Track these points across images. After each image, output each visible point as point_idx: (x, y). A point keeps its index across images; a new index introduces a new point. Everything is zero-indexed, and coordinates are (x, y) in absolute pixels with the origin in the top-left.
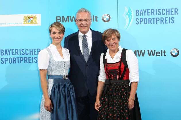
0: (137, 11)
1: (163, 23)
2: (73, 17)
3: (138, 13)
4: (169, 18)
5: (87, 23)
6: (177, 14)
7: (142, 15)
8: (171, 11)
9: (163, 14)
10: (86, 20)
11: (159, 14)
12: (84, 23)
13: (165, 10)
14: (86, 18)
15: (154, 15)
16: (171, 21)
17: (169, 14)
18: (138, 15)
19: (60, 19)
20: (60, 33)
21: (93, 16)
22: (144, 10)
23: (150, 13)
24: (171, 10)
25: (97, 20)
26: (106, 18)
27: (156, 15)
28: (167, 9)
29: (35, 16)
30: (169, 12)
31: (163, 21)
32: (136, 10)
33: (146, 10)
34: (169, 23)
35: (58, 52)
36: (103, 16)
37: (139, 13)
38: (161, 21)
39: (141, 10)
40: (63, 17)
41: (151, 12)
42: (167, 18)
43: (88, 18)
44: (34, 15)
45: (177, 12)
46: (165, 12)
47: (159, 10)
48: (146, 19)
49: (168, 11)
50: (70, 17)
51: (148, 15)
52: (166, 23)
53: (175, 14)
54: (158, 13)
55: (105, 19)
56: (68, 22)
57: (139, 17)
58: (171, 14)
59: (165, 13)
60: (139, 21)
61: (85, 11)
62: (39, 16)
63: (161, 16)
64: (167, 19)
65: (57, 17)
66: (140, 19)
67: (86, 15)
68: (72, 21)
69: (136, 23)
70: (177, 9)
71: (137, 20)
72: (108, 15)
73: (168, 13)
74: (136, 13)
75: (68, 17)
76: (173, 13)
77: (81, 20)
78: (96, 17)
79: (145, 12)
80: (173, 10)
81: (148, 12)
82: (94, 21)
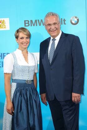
2: (42, 20)
5: (56, 27)
10: (55, 24)
12: (53, 27)
14: (54, 22)
19: (28, 23)
20: (27, 38)
21: (62, 19)
25: (65, 23)
26: (74, 20)
29: (4, 21)
35: (23, 57)
36: (71, 18)
40: (31, 21)
43: (56, 22)
44: (2, 19)
50: (38, 20)
56: (37, 25)
61: (53, 15)
62: (7, 21)
65: (25, 21)
67: (54, 19)
68: (40, 25)
72: (76, 17)
75: (36, 21)
77: (49, 25)
78: (64, 20)
82: (62, 24)
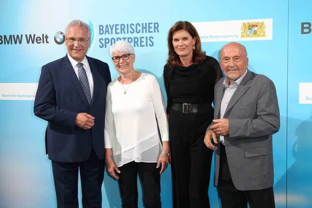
0: (101, 28)
1: (138, 46)
3: (102, 30)
4: (147, 37)
6: (158, 32)
7: (107, 33)
8: (150, 28)
9: (138, 31)
10: (81, 39)
11: (132, 31)
13: (140, 26)
15: (125, 33)
16: (149, 42)
17: (146, 32)
18: (102, 34)
22: (110, 25)
23: (118, 31)
24: (149, 26)
26: (59, 37)
27: (128, 33)
28: (143, 24)
30: (146, 28)
31: (137, 42)
32: (100, 26)
33: (113, 25)
34: (147, 46)
37: (104, 29)
38: (135, 42)
39: (107, 26)
41: (120, 29)
42: (143, 38)
45: (157, 28)
46: (140, 28)
47: (132, 26)
48: (113, 40)
49: (144, 26)
51: (116, 33)
52: (141, 46)
53: (155, 32)
54: (130, 29)
55: (58, 40)
57: (104, 36)
58: (149, 32)
59: (140, 30)
60: (103, 42)
63: (135, 35)
64: (143, 40)
66: (105, 39)
69: (100, 46)
70: (158, 24)
71: (101, 40)
72: (62, 33)
73: (144, 30)
74: (100, 30)
76: (152, 30)
77: (73, 39)
78: (47, 37)
79: (112, 29)
80: (152, 26)
81: (116, 29)
82: (43, 42)
